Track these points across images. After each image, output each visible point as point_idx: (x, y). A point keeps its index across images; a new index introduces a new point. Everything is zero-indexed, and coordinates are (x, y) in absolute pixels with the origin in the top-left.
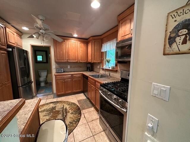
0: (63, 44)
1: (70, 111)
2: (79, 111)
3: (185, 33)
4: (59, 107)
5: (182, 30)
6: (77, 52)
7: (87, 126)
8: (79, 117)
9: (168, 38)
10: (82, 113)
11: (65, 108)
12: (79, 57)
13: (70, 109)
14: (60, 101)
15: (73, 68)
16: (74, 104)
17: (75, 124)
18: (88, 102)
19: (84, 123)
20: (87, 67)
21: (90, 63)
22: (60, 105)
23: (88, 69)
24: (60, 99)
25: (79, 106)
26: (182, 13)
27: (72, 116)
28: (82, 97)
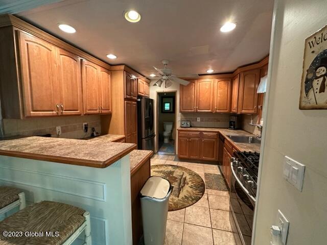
0: (192, 87)
1: (190, 184)
2: (202, 188)
3: (323, 73)
4: (178, 173)
5: (320, 68)
6: (212, 97)
7: (207, 212)
8: (200, 196)
9: (304, 81)
10: (206, 192)
11: (184, 177)
12: (215, 105)
13: (191, 181)
14: (181, 167)
15: (205, 121)
16: (198, 176)
17: (192, 201)
18: (222, 181)
19: (203, 206)
20: (231, 122)
21: (234, 114)
22: (179, 171)
23: (231, 125)
24: (181, 164)
25: (204, 181)
26: (320, 40)
27: (190, 190)
28: (214, 170)
